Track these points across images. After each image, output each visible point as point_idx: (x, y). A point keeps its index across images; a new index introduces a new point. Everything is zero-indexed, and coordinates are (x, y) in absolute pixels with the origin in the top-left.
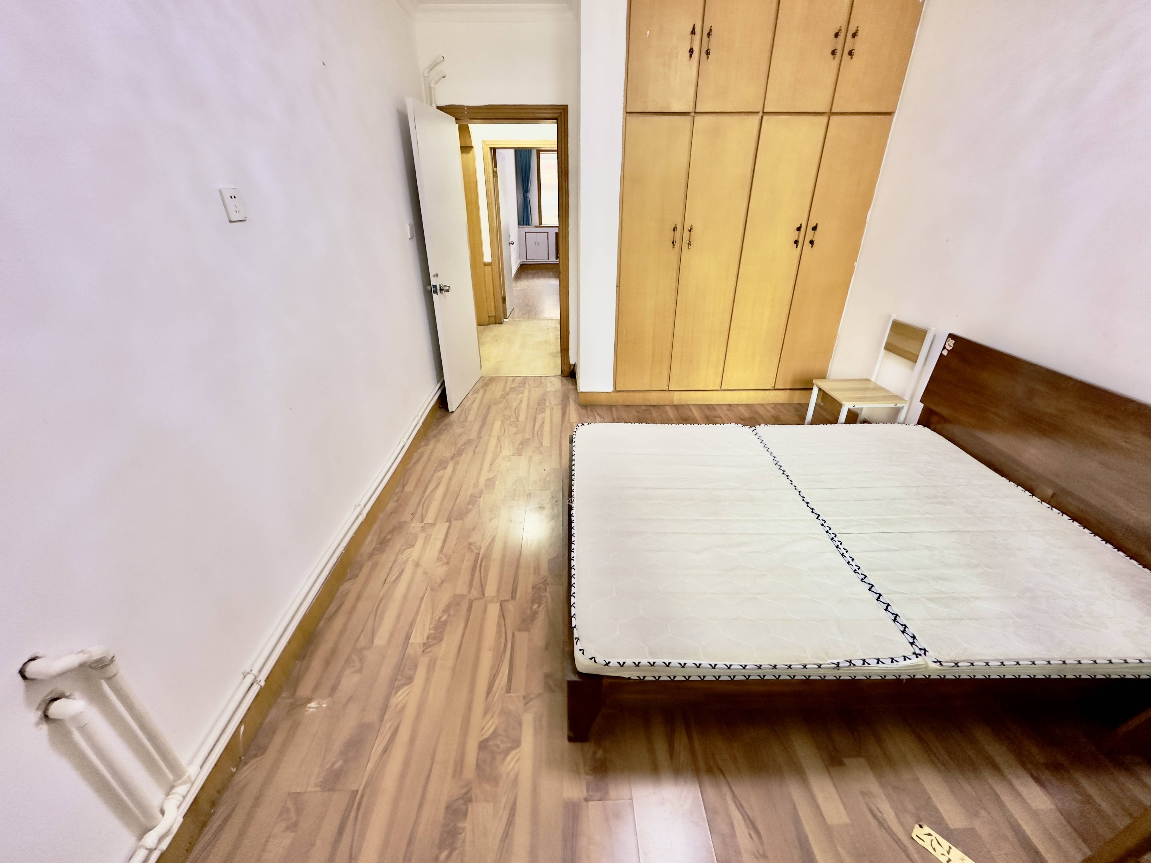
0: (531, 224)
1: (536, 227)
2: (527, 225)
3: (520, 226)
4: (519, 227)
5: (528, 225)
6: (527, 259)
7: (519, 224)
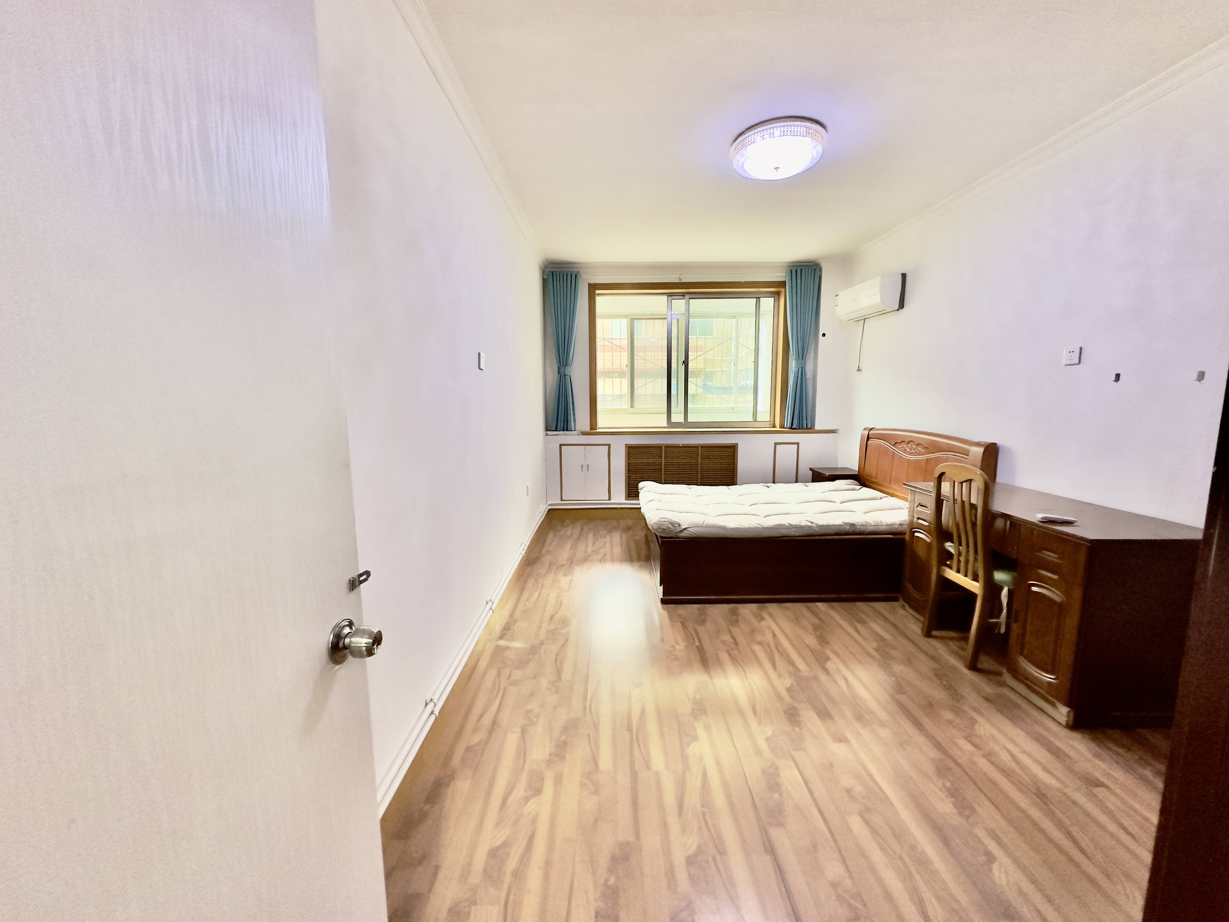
0: (573, 429)
1: (584, 433)
2: (564, 430)
3: (549, 433)
4: (547, 435)
5: (567, 430)
6: (562, 500)
7: (547, 429)
